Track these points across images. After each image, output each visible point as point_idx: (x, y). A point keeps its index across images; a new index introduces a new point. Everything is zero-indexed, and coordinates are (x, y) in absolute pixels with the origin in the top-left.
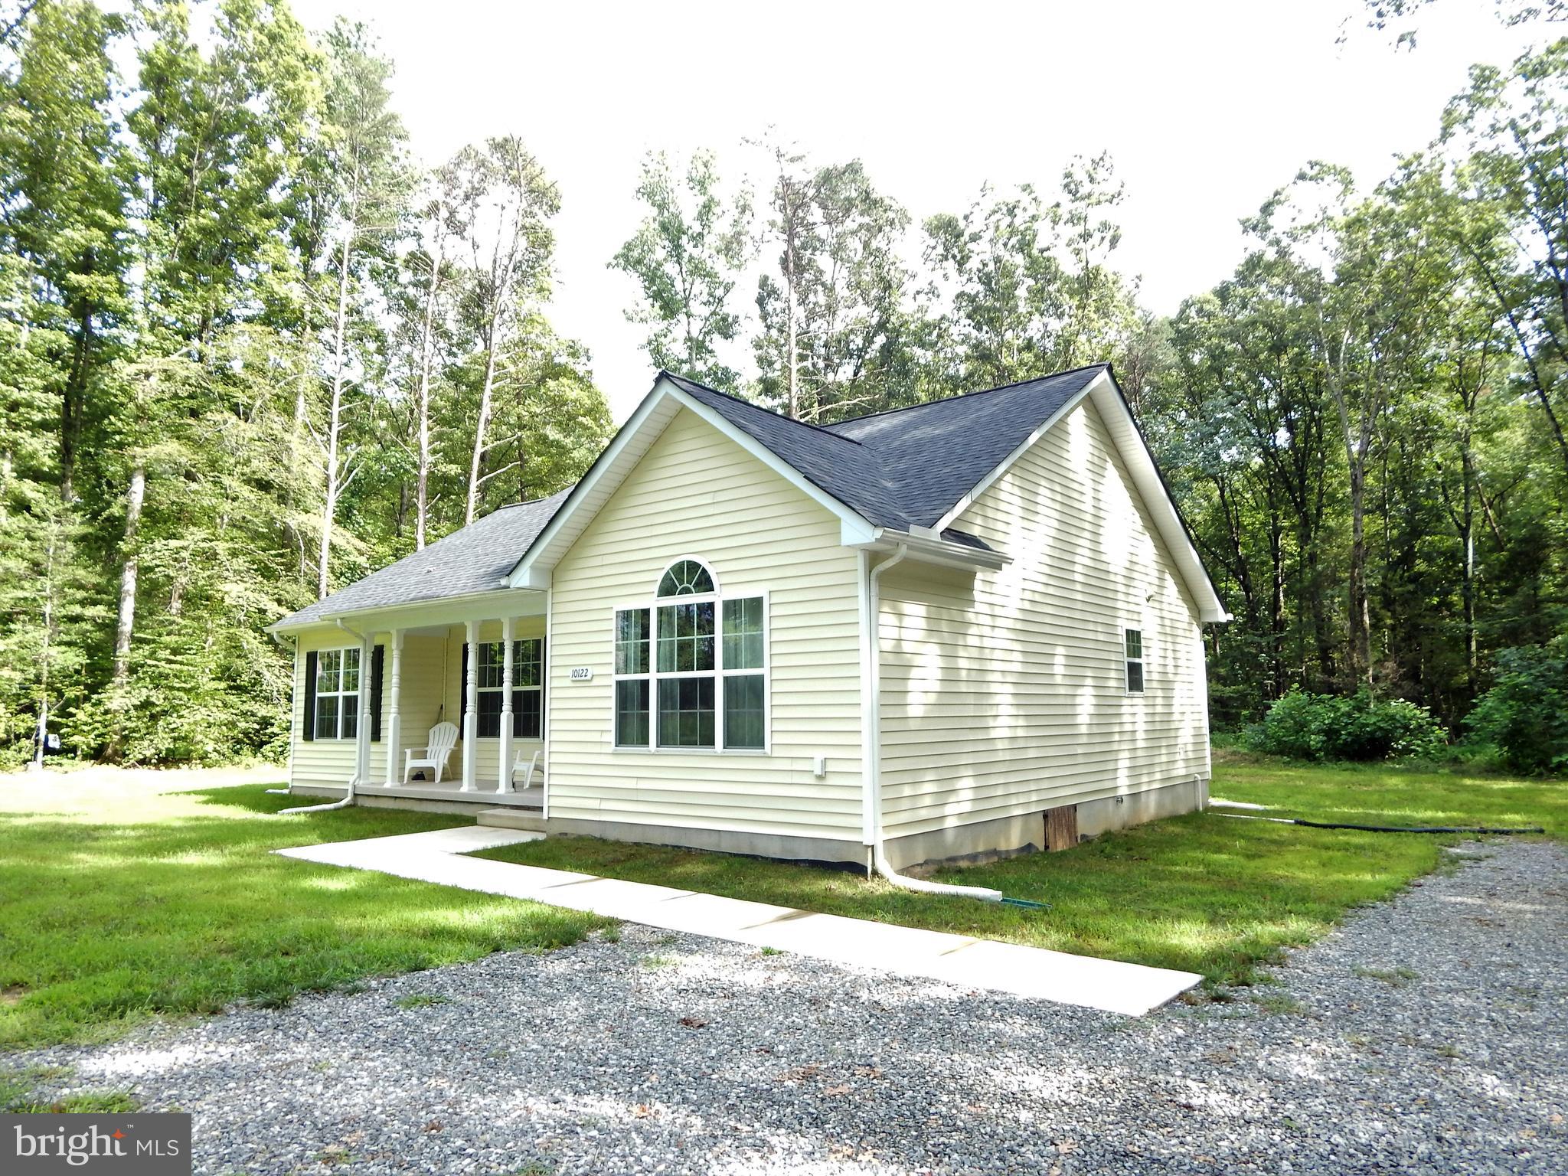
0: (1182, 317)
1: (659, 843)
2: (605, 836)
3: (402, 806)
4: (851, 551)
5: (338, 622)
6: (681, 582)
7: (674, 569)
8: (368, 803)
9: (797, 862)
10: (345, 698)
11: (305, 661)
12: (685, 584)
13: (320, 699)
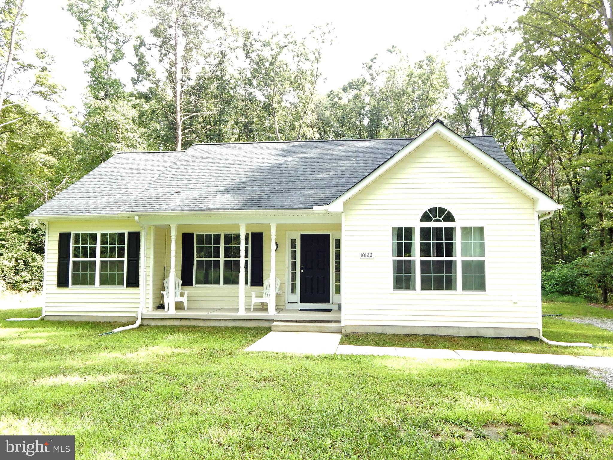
1: (421, 334)
2: (385, 332)
3: (187, 323)
4: (531, 211)
5: (137, 218)
6: (435, 216)
7: (430, 210)
8: (153, 323)
9: (503, 338)
10: (102, 262)
11: (57, 238)
12: (437, 218)
13: (74, 262)
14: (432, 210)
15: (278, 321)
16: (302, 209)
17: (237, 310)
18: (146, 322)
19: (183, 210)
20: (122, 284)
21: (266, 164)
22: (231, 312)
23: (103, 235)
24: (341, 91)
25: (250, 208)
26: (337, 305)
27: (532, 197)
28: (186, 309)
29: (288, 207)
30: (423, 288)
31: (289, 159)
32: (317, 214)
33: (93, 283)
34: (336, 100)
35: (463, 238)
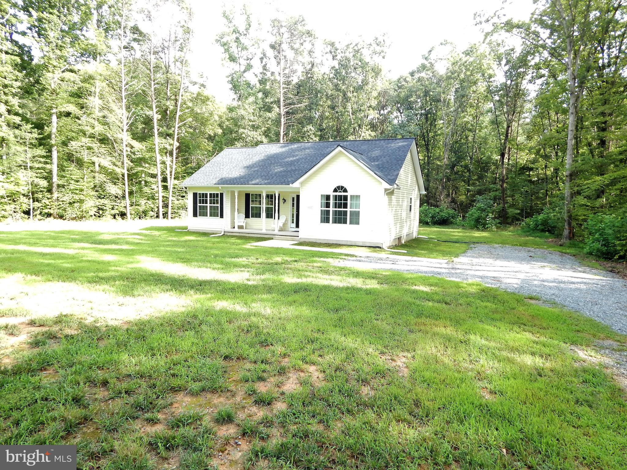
0: (399, 80)
2: (317, 242)
3: (242, 235)
5: (220, 187)
6: (339, 190)
8: (229, 234)
9: (366, 246)
10: (210, 206)
11: (192, 195)
13: (199, 206)
14: (338, 187)
15: (278, 235)
18: (226, 234)
20: (218, 216)
23: (211, 194)
28: (243, 228)
29: (281, 184)
30: (333, 223)
33: (207, 215)
35: (351, 200)
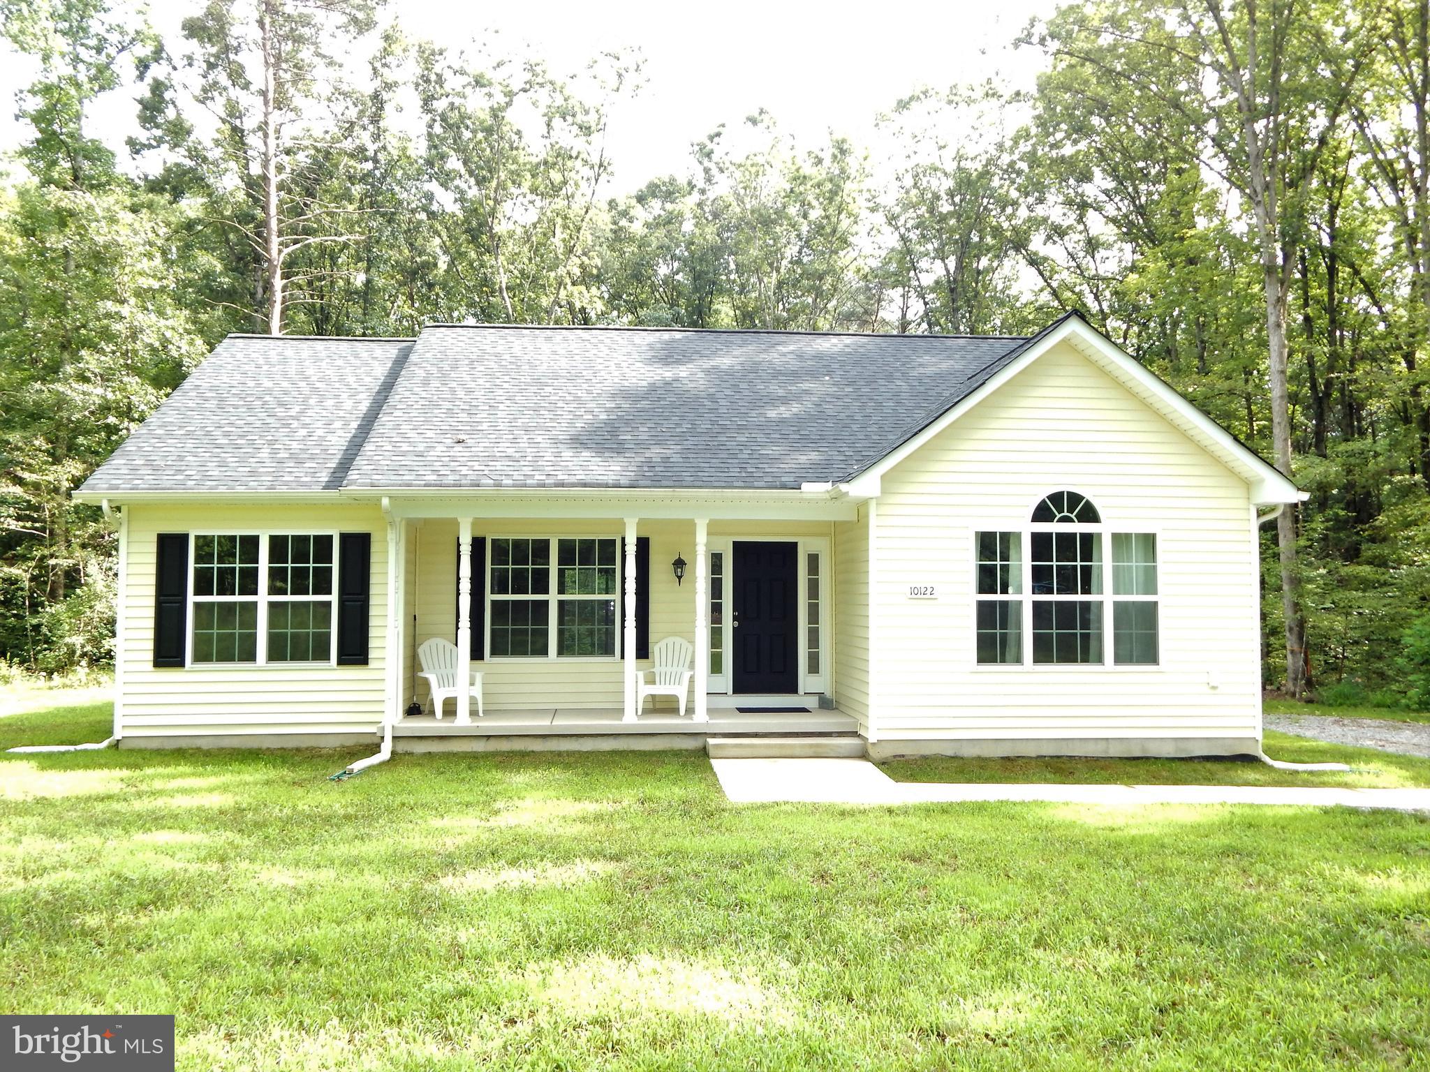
1: (1033, 755)
2: (960, 754)
3: (505, 746)
4: (1242, 503)
5: (385, 502)
6: (1061, 511)
7: (1052, 497)
8: (420, 748)
9: (1191, 759)
10: (272, 605)
11: (153, 548)
12: (1066, 513)
13: (198, 606)
14: (1056, 498)
15: (714, 735)
16: (776, 488)
17: (620, 712)
18: (402, 747)
19: (498, 485)
20: (327, 657)
21: (634, 381)
22: (601, 719)
23: (278, 543)
24: (634, 202)
25: (656, 483)
26: (816, 698)
27: (1245, 475)
28: (481, 714)
29: (742, 484)
30: (1037, 660)
31: (683, 371)
32: (809, 501)
33: (249, 655)
34: (623, 223)
35: (1116, 557)
